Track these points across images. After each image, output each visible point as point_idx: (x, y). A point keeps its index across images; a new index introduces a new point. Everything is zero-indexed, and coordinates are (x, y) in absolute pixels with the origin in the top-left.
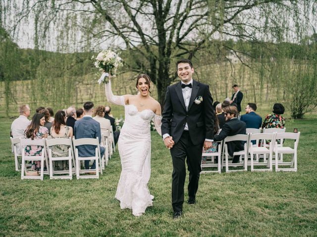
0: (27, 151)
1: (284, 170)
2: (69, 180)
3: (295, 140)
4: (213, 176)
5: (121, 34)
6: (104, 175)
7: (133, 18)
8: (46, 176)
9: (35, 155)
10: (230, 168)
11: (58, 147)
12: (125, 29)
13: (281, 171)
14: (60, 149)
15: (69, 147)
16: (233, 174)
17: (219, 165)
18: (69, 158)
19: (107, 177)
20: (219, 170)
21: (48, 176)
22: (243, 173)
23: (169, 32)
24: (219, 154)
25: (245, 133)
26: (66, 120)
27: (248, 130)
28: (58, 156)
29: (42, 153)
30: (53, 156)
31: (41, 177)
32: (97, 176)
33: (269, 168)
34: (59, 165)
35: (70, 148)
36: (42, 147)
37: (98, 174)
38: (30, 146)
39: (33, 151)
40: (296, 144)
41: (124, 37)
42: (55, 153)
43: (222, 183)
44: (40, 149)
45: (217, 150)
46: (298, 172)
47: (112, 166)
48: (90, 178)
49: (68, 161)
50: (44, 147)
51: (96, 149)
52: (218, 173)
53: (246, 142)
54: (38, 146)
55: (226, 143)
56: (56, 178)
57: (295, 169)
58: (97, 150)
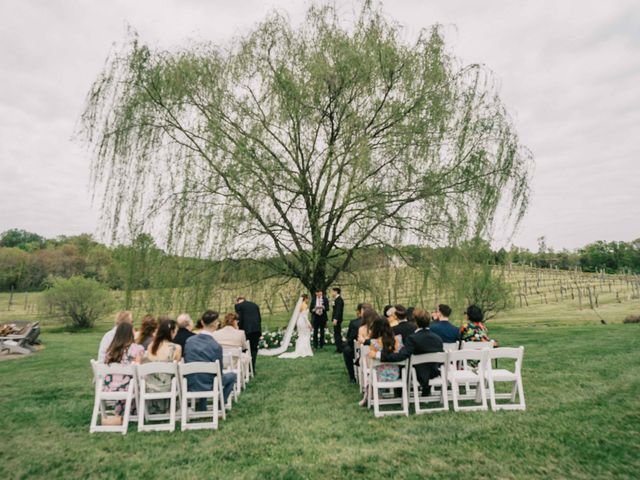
0: (107, 383)
1: (506, 407)
2: (167, 433)
3: (515, 360)
4: (398, 421)
5: (270, 233)
6: (227, 421)
7: (284, 216)
8: (133, 425)
9: (117, 390)
10: (422, 405)
11: (155, 376)
12: (275, 228)
13: (501, 410)
14: (159, 379)
15: (173, 376)
16: (428, 417)
17: (405, 401)
18: (172, 395)
19: (229, 427)
20: (406, 411)
21: (136, 423)
22: (444, 415)
23: (325, 228)
24: (402, 384)
25: (442, 351)
26: (174, 335)
27: (446, 346)
28: (155, 391)
29: (131, 387)
30: (147, 390)
31: (124, 429)
32: (214, 425)
33: (481, 404)
34: (159, 405)
35: (174, 379)
36: (131, 377)
37: (216, 421)
38: (111, 376)
39: (115, 384)
40: (518, 365)
41: (273, 236)
42: (151, 386)
43: (417, 437)
44: (127, 380)
45: (400, 377)
46: (528, 410)
47: (244, 402)
48: (204, 427)
49: (170, 399)
50: (134, 377)
51: (216, 379)
52: (404, 415)
53: (442, 364)
54: (124, 376)
55: (414, 366)
56: (149, 428)
57: (522, 406)
58: (217, 381)
